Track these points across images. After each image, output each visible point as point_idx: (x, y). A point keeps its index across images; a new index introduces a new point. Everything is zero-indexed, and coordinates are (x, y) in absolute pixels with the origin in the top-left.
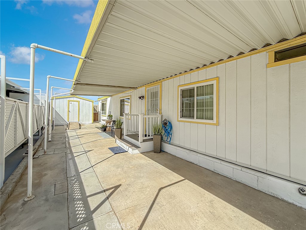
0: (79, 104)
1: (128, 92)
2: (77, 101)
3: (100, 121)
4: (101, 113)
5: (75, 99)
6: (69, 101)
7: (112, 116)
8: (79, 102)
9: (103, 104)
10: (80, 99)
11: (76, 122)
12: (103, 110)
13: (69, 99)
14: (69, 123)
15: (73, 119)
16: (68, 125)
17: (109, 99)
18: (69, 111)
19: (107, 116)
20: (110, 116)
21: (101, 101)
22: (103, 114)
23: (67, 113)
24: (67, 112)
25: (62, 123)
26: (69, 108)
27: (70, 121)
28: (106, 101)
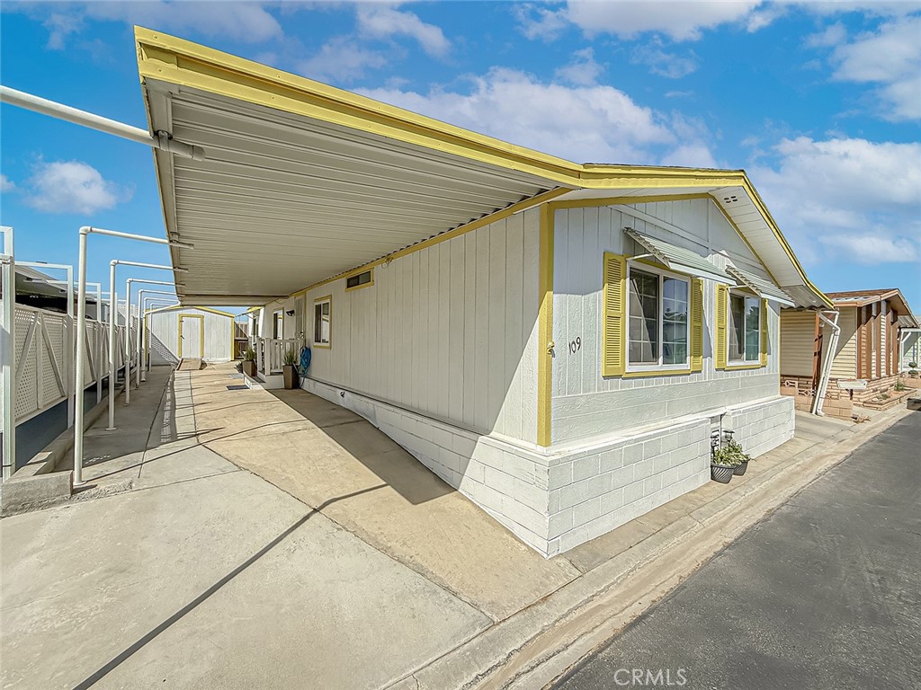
0: (203, 322)
2: (198, 316)
5: (193, 311)
6: (181, 317)
8: (202, 317)
10: (206, 311)
11: (195, 359)
13: (180, 312)
14: (180, 360)
15: (191, 352)
16: (179, 364)
18: (181, 336)
23: (178, 340)
24: (177, 337)
25: (168, 360)
26: (181, 330)
27: (183, 357)
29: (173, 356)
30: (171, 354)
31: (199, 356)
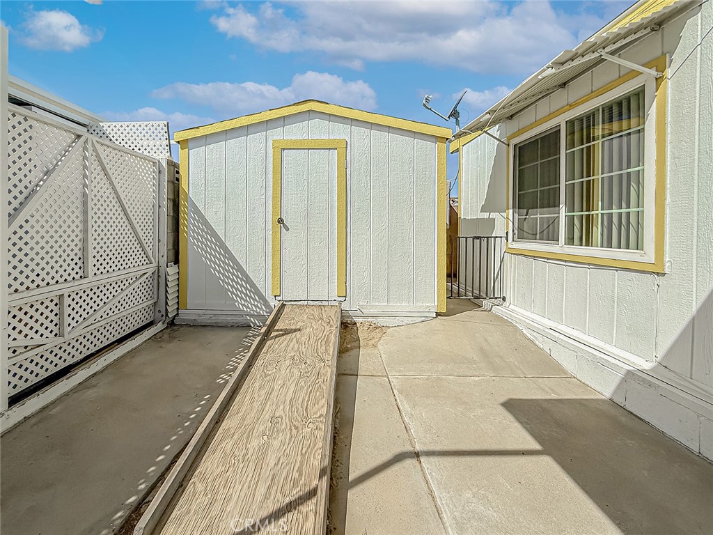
14: (278, 304)
18: (281, 221)
24: (270, 226)
26: (278, 199)
29: (257, 292)
30: (253, 285)
31: (334, 295)
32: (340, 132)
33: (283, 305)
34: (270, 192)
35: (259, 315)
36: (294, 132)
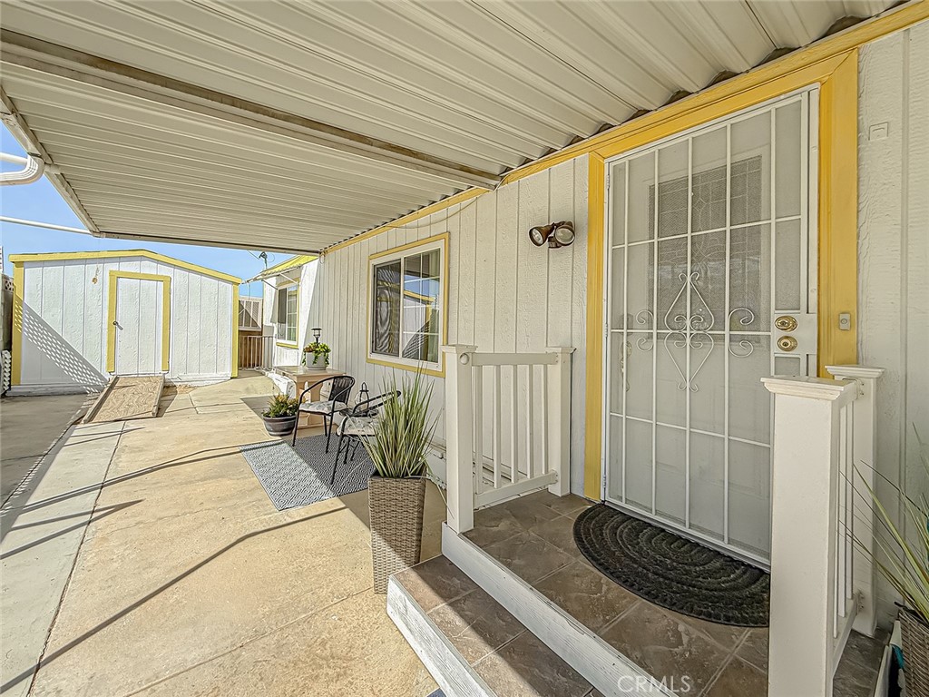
0: (167, 292)
1: (423, 220)
2: (157, 279)
3: (269, 369)
4: (276, 332)
5: (148, 268)
6: (115, 278)
7: (328, 351)
8: (167, 281)
9: (282, 295)
10: (175, 266)
12: (282, 320)
13: (114, 267)
14: (112, 378)
15: (138, 360)
17: (311, 267)
18: (115, 323)
19: (301, 348)
20: (317, 351)
21: (273, 281)
22: (281, 336)
23: (105, 332)
24: (105, 326)
25: (79, 380)
26: (114, 309)
27: (119, 372)
28: (298, 279)
29: (93, 369)
30: (88, 365)
31: (159, 369)
32: (165, 271)
33: (117, 378)
34: (106, 303)
35: (95, 385)
36: (126, 267)
